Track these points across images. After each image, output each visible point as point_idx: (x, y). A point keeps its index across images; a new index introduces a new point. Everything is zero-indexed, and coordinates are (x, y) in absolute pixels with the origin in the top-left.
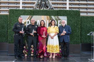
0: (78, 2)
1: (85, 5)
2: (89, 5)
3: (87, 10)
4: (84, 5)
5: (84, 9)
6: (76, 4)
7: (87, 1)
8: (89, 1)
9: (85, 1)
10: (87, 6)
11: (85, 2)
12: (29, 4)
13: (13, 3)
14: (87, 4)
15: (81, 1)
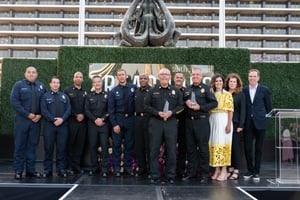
0: (258, 8)
1: (281, 16)
2: (293, 16)
3: (287, 33)
4: (276, 16)
5: (277, 28)
6: (251, 14)
7: (286, 3)
8: (293, 3)
9: (280, 3)
10: (287, 20)
11: (282, 8)
12: (103, 13)
13: (53, 12)
14: (286, 15)
15: (268, 3)
